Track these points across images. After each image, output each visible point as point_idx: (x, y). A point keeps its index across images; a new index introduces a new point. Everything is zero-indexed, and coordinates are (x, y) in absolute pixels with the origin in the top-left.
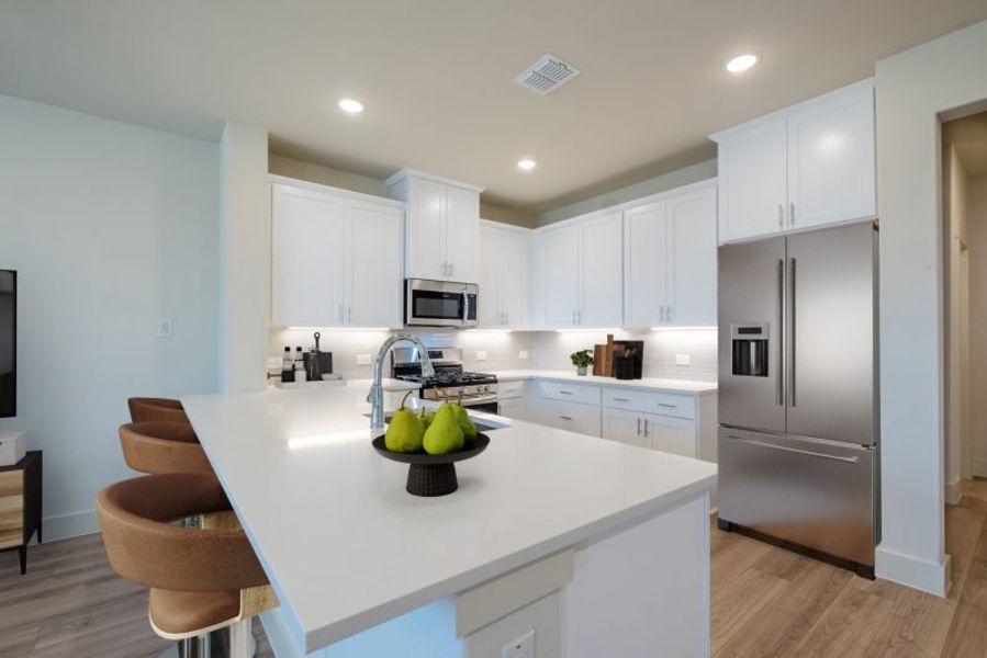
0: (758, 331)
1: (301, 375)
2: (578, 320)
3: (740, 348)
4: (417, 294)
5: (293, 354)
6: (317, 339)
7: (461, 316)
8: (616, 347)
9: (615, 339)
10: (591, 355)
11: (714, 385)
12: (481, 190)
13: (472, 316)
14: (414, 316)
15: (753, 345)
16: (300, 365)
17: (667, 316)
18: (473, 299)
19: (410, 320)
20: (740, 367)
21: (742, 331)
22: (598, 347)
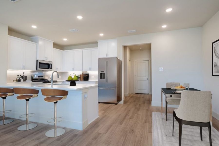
0: (103, 72)
1: (22, 80)
2: (73, 70)
3: (101, 74)
4: (40, 63)
5: (19, 76)
6: (24, 73)
7: (49, 68)
8: (84, 75)
9: (84, 73)
10: (79, 77)
11: (97, 81)
12: (53, 42)
13: (51, 68)
14: (39, 68)
15: (103, 74)
16: (21, 78)
17: (90, 69)
18: (51, 65)
19: (38, 69)
20: (101, 78)
21: (101, 72)
22: (81, 75)
